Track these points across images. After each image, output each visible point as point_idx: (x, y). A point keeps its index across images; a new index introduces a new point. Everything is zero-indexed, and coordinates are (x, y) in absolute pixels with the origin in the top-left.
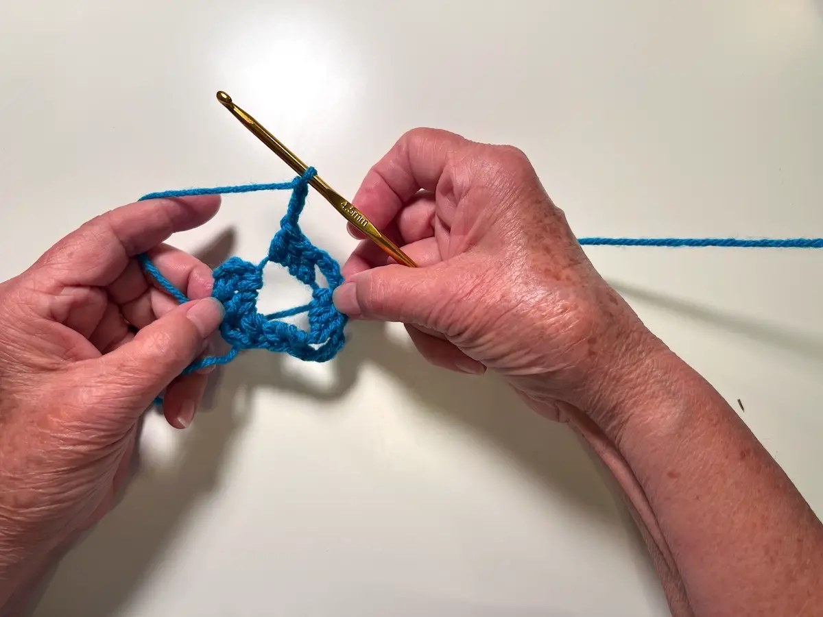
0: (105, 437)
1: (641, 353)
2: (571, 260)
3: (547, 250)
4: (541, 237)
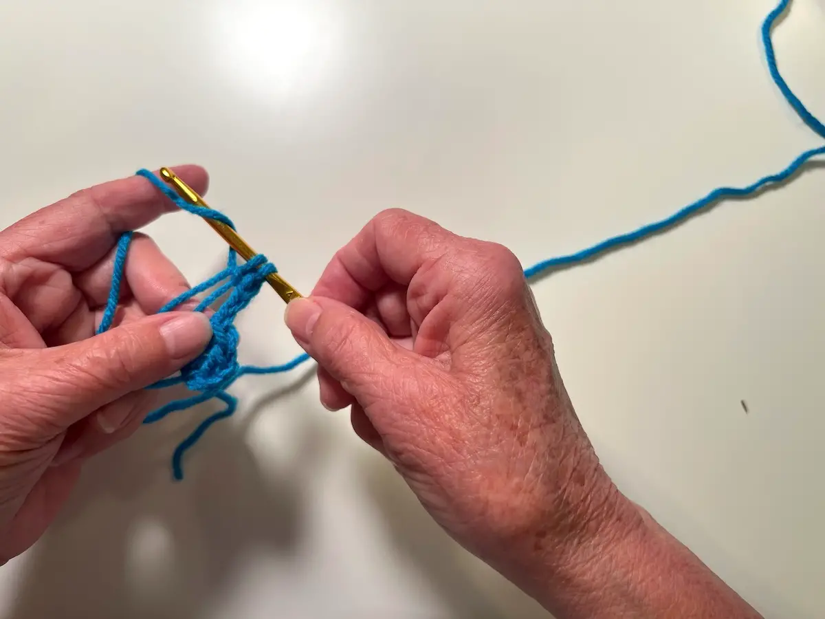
0: (14, 437)
1: (596, 546)
2: (545, 417)
3: (519, 395)
4: (515, 379)
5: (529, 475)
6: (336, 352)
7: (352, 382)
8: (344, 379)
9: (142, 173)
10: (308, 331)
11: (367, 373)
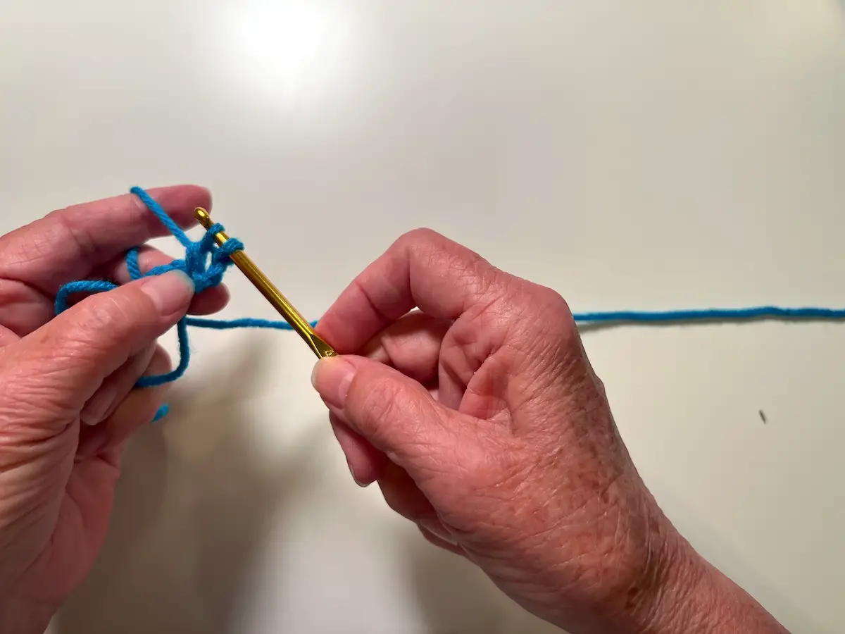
5: (618, 533)
6: (382, 420)
7: (402, 454)
8: (393, 449)
9: (135, 191)
10: (342, 395)
11: (422, 444)
